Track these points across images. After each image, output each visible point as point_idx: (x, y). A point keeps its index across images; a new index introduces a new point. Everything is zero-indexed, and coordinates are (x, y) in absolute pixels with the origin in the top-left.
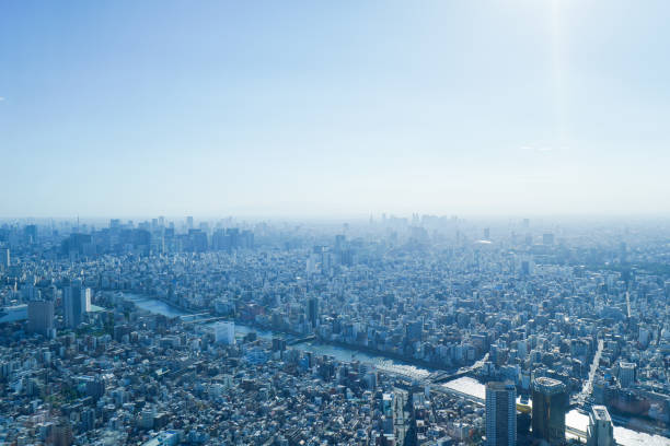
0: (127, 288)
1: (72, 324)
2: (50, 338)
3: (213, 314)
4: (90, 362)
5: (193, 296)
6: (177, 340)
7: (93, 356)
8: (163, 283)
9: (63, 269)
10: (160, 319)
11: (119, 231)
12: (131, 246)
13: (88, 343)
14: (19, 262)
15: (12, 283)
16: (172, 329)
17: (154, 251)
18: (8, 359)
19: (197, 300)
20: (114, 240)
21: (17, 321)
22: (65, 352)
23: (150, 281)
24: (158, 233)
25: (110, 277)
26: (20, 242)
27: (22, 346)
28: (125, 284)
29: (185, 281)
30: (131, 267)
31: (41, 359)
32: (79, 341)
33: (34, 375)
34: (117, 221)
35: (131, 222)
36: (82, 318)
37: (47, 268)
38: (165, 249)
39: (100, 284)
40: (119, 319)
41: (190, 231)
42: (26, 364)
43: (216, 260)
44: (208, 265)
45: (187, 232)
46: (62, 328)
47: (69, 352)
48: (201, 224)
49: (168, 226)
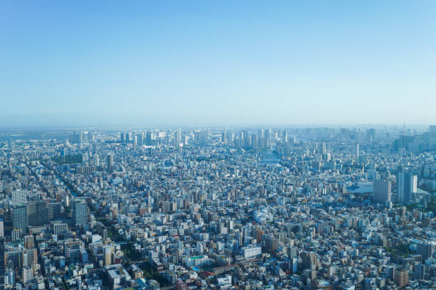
1: (403, 200)
2: (388, 207)
4: (418, 230)
7: (420, 226)
9: (394, 161)
13: (416, 216)
14: (364, 153)
15: (361, 167)
18: (361, 217)
20: (432, 141)
21: (366, 193)
22: (399, 219)
25: (430, 169)
26: (364, 140)
27: (369, 210)
32: (409, 213)
33: (379, 231)
36: (410, 197)
37: (383, 159)
39: (422, 173)
42: (373, 222)
46: (396, 202)
47: (402, 219)
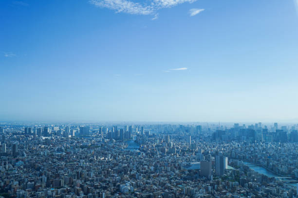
0: (244, 158)
1: (219, 174)
2: (210, 180)
3: (294, 178)
5: (281, 167)
6: (274, 190)
7: (230, 192)
8: (263, 158)
9: (214, 147)
10: (264, 177)
11: (239, 130)
12: (245, 137)
13: (227, 184)
14: (195, 142)
15: (192, 151)
16: (271, 184)
17: (257, 141)
18: (192, 187)
19: (284, 169)
20: (236, 134)
21: (196, 170)
22: (217, 187)
23: (256, 156)
24: (259, 131)
25: (235, 153)
26: (194, 133)
27: (198, 182)
28: (244, 157)
29: (276, 158)
30: (246, 148)
31: (207, 189)
32: (223, 183)
33: (204, 197)
34: (238, 124)
35: (244, 125)
36: (224, 172)
37: (206, 146)
38: (263, 140)
39: (231, 155)
40: (242, 175)
41: (277, 131)
42: (200, 190)
43: (293, 148)
44: (289, 150)
45: (275, 132)
46: (215, 176)
47: (219, 188)
48: (282, 127)
49: (264, 128)
